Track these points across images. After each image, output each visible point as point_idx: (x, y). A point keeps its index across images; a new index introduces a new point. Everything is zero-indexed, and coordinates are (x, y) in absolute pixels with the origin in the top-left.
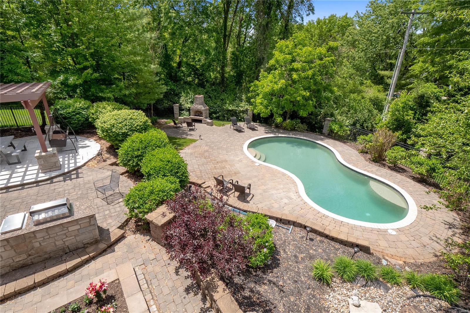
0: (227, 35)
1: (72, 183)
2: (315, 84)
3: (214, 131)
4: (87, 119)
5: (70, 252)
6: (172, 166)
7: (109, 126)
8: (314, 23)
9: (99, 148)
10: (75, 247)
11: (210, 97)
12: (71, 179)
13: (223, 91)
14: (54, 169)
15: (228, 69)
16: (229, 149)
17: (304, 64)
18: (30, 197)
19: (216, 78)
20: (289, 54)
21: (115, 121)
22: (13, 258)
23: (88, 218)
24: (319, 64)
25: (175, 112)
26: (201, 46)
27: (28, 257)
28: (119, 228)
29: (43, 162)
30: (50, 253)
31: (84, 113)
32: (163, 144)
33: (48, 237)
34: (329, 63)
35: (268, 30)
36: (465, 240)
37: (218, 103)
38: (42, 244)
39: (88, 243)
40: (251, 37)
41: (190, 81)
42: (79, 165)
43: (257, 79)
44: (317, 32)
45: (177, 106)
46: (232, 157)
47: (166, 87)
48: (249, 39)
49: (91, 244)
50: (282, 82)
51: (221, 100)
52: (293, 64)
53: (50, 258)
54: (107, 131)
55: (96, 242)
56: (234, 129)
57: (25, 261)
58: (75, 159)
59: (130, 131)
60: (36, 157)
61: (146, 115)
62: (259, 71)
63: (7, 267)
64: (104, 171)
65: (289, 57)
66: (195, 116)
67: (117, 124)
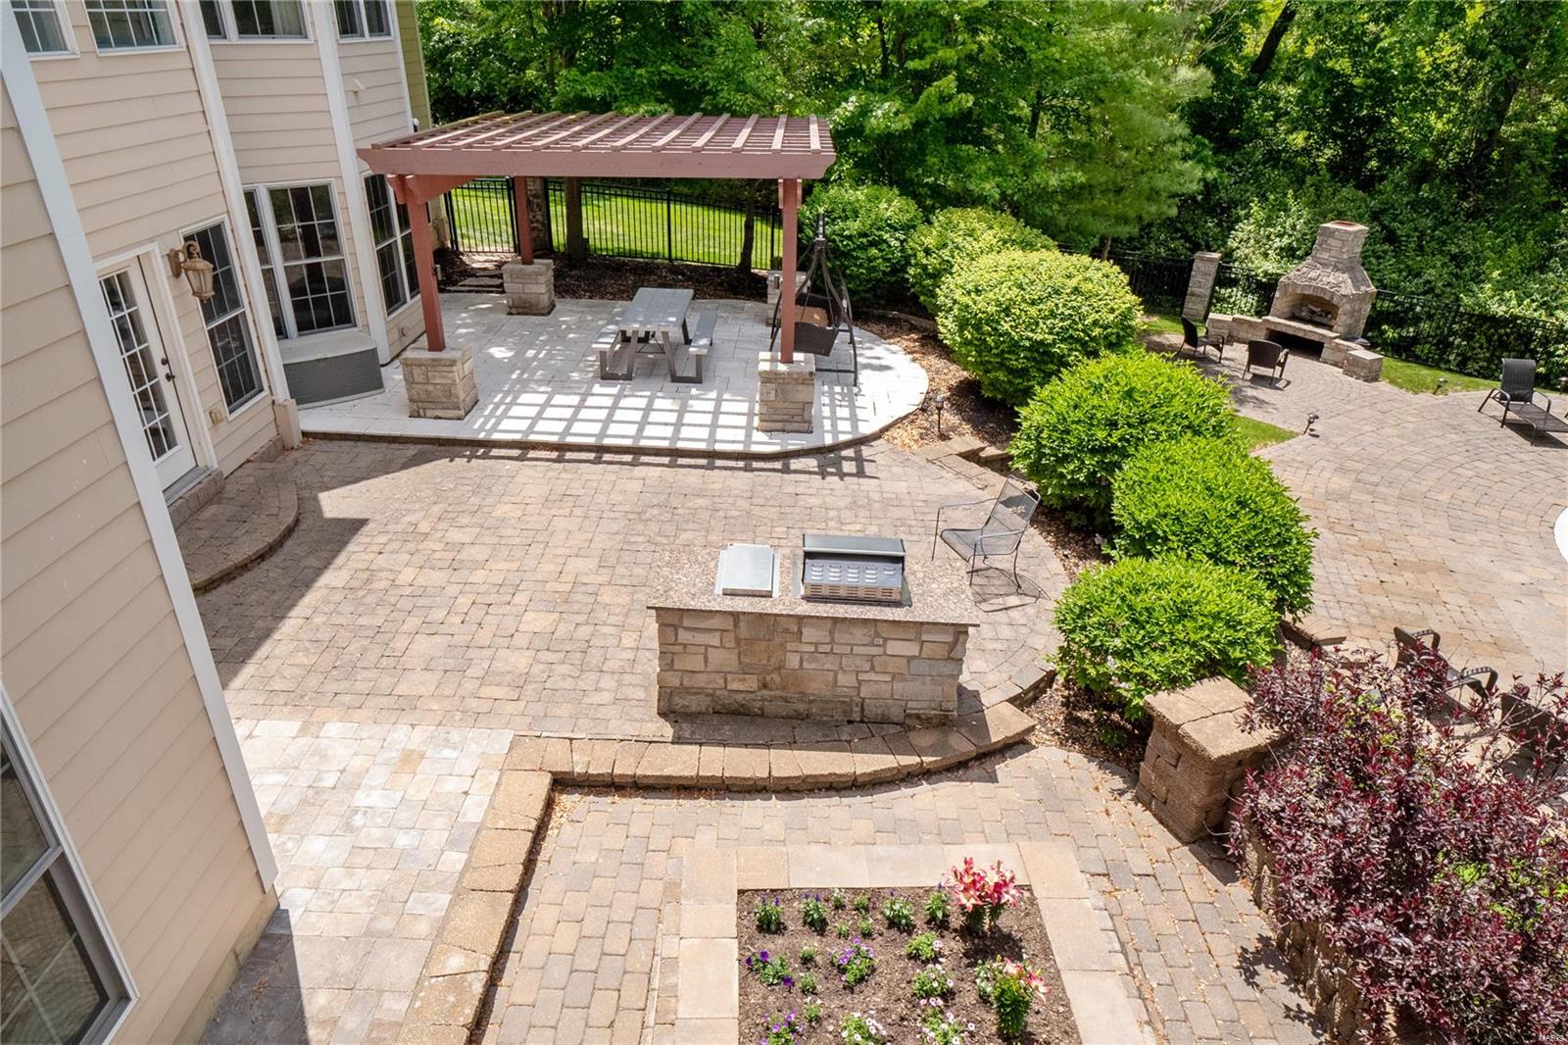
1: (846, 488)
3: (1386, 407)
4: (899, 268)
5: (862, 721)
6: (1255, 527)
7: (992, 309)
9: (923, 385)
10: (879, 712)
11: (1391, 238)
12: (842, 475)
14: (796, 426)
16: (1467, 516)
18: (731, 500)
21: (1016, 290)
22: (729, 677)
23: (952, 629)
25: (1193, 288)
27: (759, 689)
28: (1012, 701)
29: (772, 396)
30: (811, 702)
31: (893, 243)
32: (1213, 421)
33: (827, 648)
37: (1430, 274)
38: (805, 665)
39: (918, 717)
42: (866, 429)
45: (1211, 260)
46: (1482, 560)
47: (1198, 172)
49: (927, 722)
51: (1454, 258)
53: (808, 716)
54: (977, 327)
55: (943, 722)
56: (1504, 422)
57: (749, 696)
58: (853, 407)
59: (1062, 341)
60: (760, 373)
61: (1129, 284)
63: (707, 695)
64: (943, 473)
66: (1293, 317)
67: (1023, 305)
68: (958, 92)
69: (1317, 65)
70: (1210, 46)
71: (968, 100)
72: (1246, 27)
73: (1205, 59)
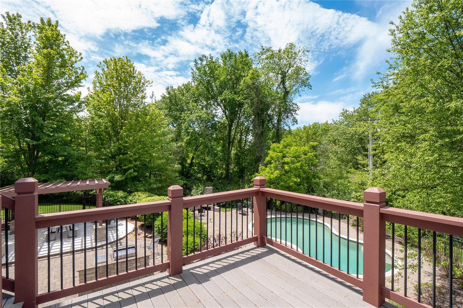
0: (231, 142)
2: (304, 173)
3: (222, 215)
8: (301, 129)
9: (133, 226)
13: (229, 184)
15: (232, 167)
17: (293, 159)
19: (222, 174)
20: (280, 152)
24: (305, 158)
26: (211, 151)
31: (122, 201)
34: (312, 156)
35: (263, 137)
36: (442, 283)
40: (250, 142)
41: (199, 178)
42: (120, 237)
43: (257, 172)
44: (304, 135)
47: (182, 182)
48: (248, 144)
50: (277, 173)
52: (284, 159)
56: (240, 213)
58: (117, 233)
62: (258, 166)
65: (280, 155)
68: (134, 172)
69: (199, 163)
70: (180, 162)
71: (136, 174)
72: (187, 158)
73: (180, 164)
